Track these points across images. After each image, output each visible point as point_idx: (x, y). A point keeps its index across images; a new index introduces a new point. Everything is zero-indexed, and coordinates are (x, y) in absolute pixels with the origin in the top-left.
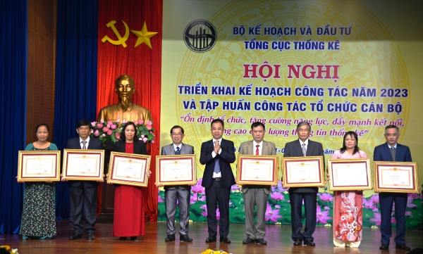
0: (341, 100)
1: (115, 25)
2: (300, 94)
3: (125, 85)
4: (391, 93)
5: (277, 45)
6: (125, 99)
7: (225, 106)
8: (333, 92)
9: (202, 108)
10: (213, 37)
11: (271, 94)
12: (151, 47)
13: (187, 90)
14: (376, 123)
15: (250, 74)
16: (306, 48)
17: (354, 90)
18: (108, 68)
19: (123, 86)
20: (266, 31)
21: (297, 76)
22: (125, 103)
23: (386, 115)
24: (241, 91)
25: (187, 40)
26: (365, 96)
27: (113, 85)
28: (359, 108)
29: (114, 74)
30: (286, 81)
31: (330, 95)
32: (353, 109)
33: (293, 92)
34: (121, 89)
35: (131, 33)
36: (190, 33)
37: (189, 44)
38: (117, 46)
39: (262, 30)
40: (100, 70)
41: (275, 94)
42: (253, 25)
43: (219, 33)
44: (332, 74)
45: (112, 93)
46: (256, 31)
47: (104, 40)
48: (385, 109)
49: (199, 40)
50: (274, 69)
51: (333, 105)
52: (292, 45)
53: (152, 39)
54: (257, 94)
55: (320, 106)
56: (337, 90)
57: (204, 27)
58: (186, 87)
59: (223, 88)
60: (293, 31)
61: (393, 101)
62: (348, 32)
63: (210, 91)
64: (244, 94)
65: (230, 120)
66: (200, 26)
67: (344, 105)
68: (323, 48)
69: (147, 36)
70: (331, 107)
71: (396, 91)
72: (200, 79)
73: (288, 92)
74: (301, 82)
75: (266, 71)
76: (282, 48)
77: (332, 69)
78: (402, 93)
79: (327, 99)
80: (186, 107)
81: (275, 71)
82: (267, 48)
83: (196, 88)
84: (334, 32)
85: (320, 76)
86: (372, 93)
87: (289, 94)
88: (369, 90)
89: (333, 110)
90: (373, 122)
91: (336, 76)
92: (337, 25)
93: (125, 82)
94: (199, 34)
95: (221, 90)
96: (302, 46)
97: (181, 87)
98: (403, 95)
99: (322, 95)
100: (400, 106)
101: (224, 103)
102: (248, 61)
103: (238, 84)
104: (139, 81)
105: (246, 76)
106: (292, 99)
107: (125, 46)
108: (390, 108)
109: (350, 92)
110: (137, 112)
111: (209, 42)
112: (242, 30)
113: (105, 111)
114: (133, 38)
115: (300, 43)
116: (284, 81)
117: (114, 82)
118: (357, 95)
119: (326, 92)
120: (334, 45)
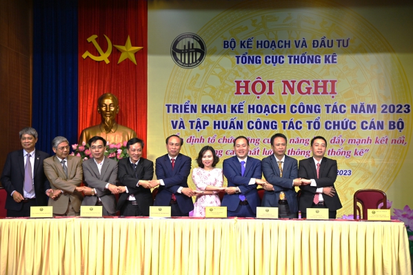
0: (339, 117)
1: (96, 39)
2: (296, 111)
3: (108, 104)
4: (392, 109)
5: (271, 60)
6: (108, 119)
7: (216, 125)
8: (331, 109)
9: (192, 128)
10: (203, 52)
11: (265, 112)
12: (136, 63)
13: (175, 108)
14: (377, 142)
15: (243, 90)
16: (302, 62)
17: (353, 106)
18: (90, 87)
19: (106, 105)
20: (258, 44)
21: (293, 93)
22: (109, 123)
23: (387, 133)
24: (233, 109)
25: (174, 55)
26: (364, 112)
27: (96, 105)
28: (358, 125)
29: (96, 93)
30: (280, 97)
31: (328, 112)
32: (353, 127)
33: (288, 109)
34: (104, 109)
35: (114, 48)
36: (177, 47)
37: (176, 59)
38: (99, 62)
39: (254, 44)
40: (81, 89)
41: (269, 112)
42: (244, 38)
43: (208, 47)
44: (329, 89)
45: (95, 113)
46: (248, 44)
47: (84, 56)
48: (386, 126)
49: (187, 54)
50: (267, 85)
51: (330, 123)
52: (286, 59)
53: (136, 54)
54: (249, 112)
55: (317, 124)
56: (335, 106)
57: (192, 41)
58: (174, 106)
59: (214, 106)
60: (288, 44)
61: (395, 117)
62: (345, 44)
63: (199, 109)
64: (236, 112)
65: (221, 141)
66: (188, 39)
67: (343, 122)
68: (319, 62)
69: (131, 52)
70: (329, 125)
71: (397, 106)
72: (189, 97)
73: (283, 109)
74: (296, 99)
75: (259, 88)
76: (276, 62)
77: (329, 84)
78: (404, 109)
79: (324, 116)
80: (174, 127)
81: (269, 87)
82: (260, 63)
83: (185, 106)
84: (330, 45)
85: (316, 92)
86: (372, 109)
87: (284, 112)
88: (369, 106)
89: (330, 127)
90: (374, 141)
91: (333, 92)
92: (333, 37)
93: (108, 101)
94: (187, 48)
95: (212, 109)
96: (297, 60)
97: (169, 106)
98: (405, 111)
99: (319, 112)
100: (403, 123)
101: (215, 122)
102: (240, 76)
103: (229, 101)
104: (124, 100)
105: (238, 93)
106: (288, 116)
107: (107, 62)
108: (392, 125)
109: (348, 108)
110: (121, 134)
111: (198, 57)
112: (233, 43)
113: (87, 133)
114: (116, 53)
115: (295, 57)
116: (278, 98)
117: (96, 101)
118: (356, 112)
119: (323, 109)
120: (330, 59)
